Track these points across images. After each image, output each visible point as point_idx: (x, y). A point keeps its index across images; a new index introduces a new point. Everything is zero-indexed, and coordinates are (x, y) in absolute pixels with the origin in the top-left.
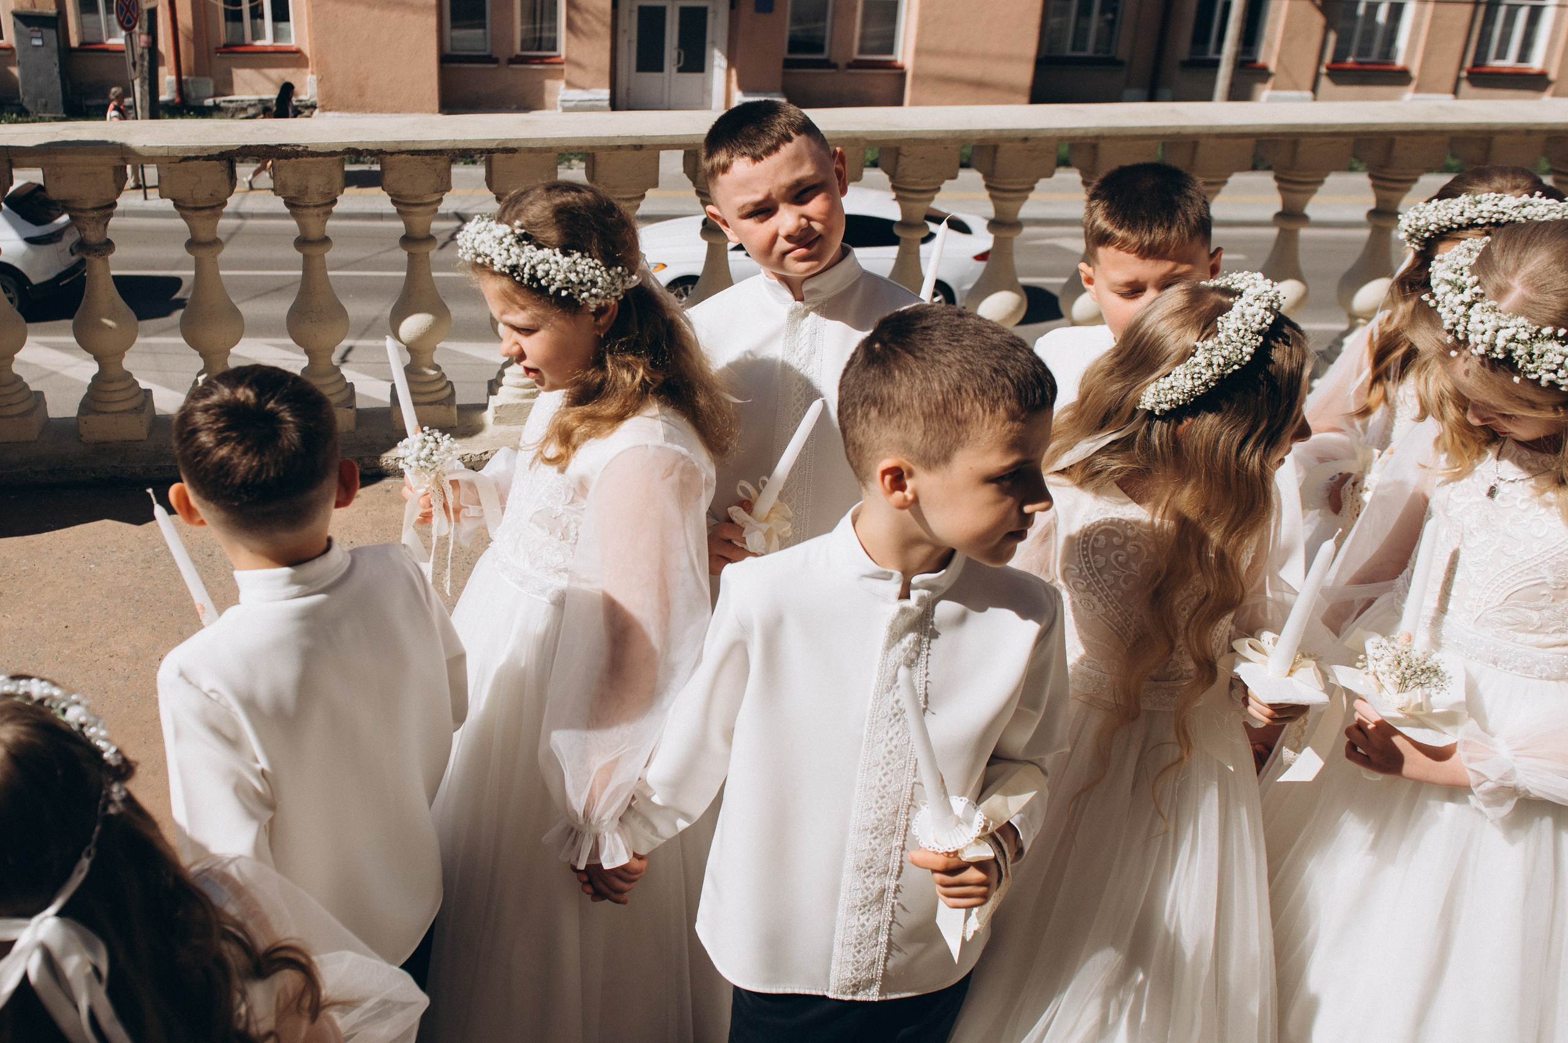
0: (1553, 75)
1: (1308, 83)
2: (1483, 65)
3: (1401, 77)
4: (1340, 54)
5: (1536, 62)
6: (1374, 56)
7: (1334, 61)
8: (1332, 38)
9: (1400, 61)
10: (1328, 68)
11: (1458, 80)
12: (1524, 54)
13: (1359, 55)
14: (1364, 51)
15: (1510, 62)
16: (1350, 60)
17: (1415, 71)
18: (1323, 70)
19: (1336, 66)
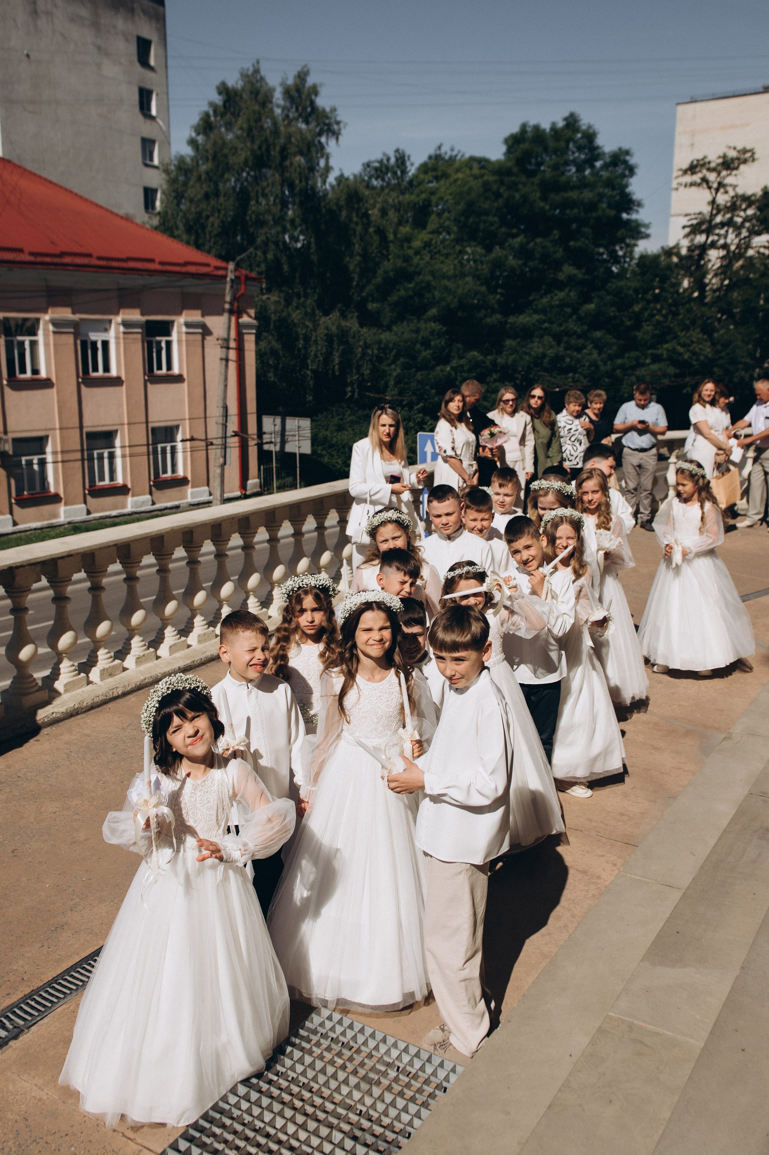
0: (129, 486)
1: (8, 510)
2: (95, 485)
3: (56, 499)
4: (20, 491)
5: (120, 480)
6: (38, 489)
7: (17, 495)
8: (13, 482)
9: (52, 490)
10: (15, 500)
11: (85, 496)
12: (112, 478)
13: (29, 490)
14: (32, 487)
15: (107, 482)
16: (25, 493)
17: (62, 495)
18: (13, 501)
19: (19, 498)
